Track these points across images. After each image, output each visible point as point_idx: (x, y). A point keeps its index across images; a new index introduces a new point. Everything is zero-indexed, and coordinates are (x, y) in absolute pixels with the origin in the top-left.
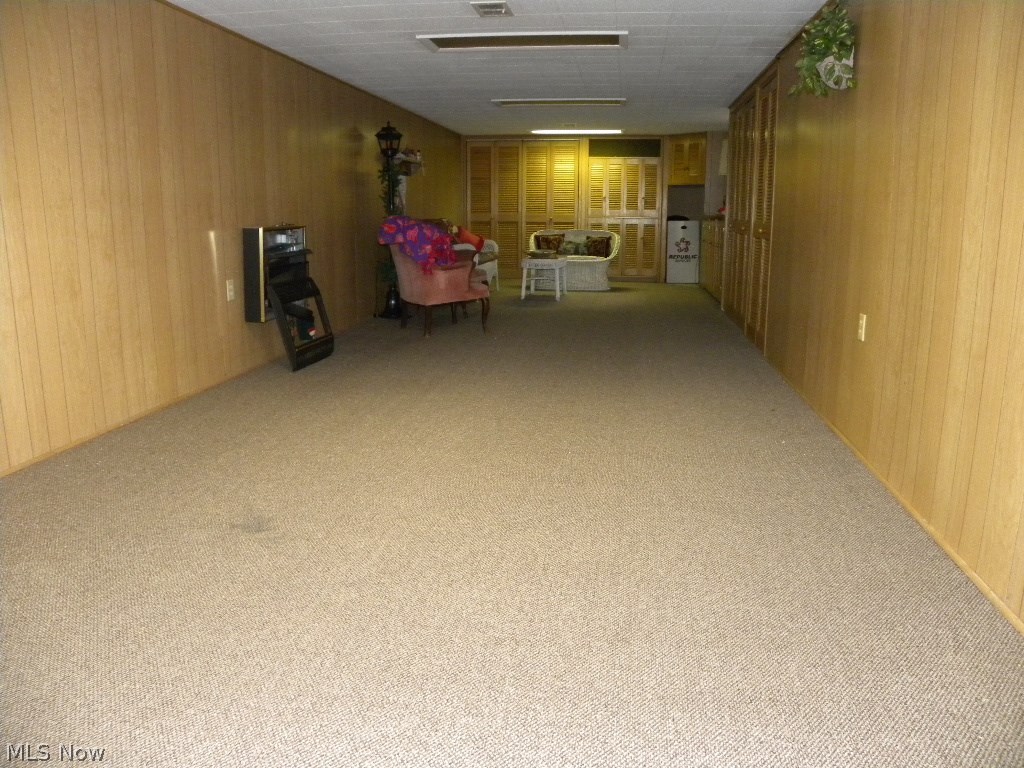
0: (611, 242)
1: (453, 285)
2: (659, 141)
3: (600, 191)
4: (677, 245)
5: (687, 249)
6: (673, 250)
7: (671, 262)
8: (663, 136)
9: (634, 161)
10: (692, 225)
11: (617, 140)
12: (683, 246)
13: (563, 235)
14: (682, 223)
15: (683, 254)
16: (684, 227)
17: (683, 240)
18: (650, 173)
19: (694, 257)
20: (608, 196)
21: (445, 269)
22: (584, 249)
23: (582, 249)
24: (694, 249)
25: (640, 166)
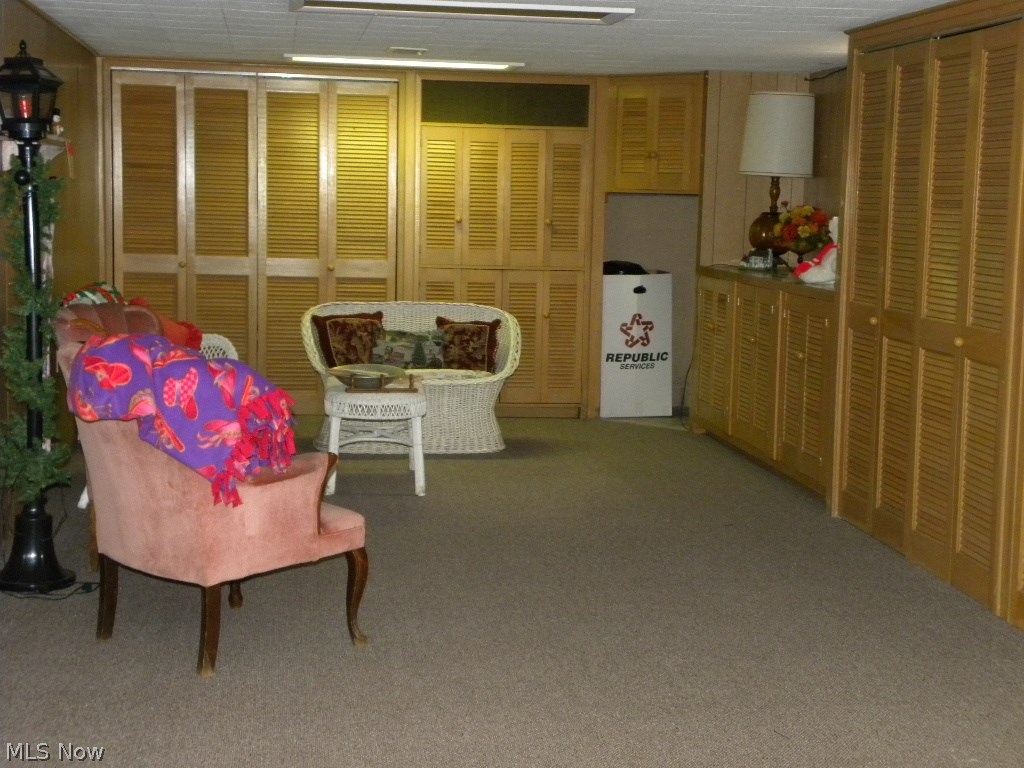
0: (500, 333)
1: (281, 522)
2: (586, 88)
3: (450, 205)
4: (625, 329)
5: (645, 340)
6: (613, 341)
7: (609, 371)
8: (593, 77)
9: (526, 134)
10: (659, 286)
11: (486, 86)
12: (637, 331)
13: (379, 315)
14: (635, 280)
15: (638, 349)
16: (640, 290)
17: (637, 319)
18: (566, 164)
19: (661, 357)
20: (466, 217)
21: (261, 481)
22: (437, 349)
23: (431, 350)
24: (661, 341)
25: (542, 148)
